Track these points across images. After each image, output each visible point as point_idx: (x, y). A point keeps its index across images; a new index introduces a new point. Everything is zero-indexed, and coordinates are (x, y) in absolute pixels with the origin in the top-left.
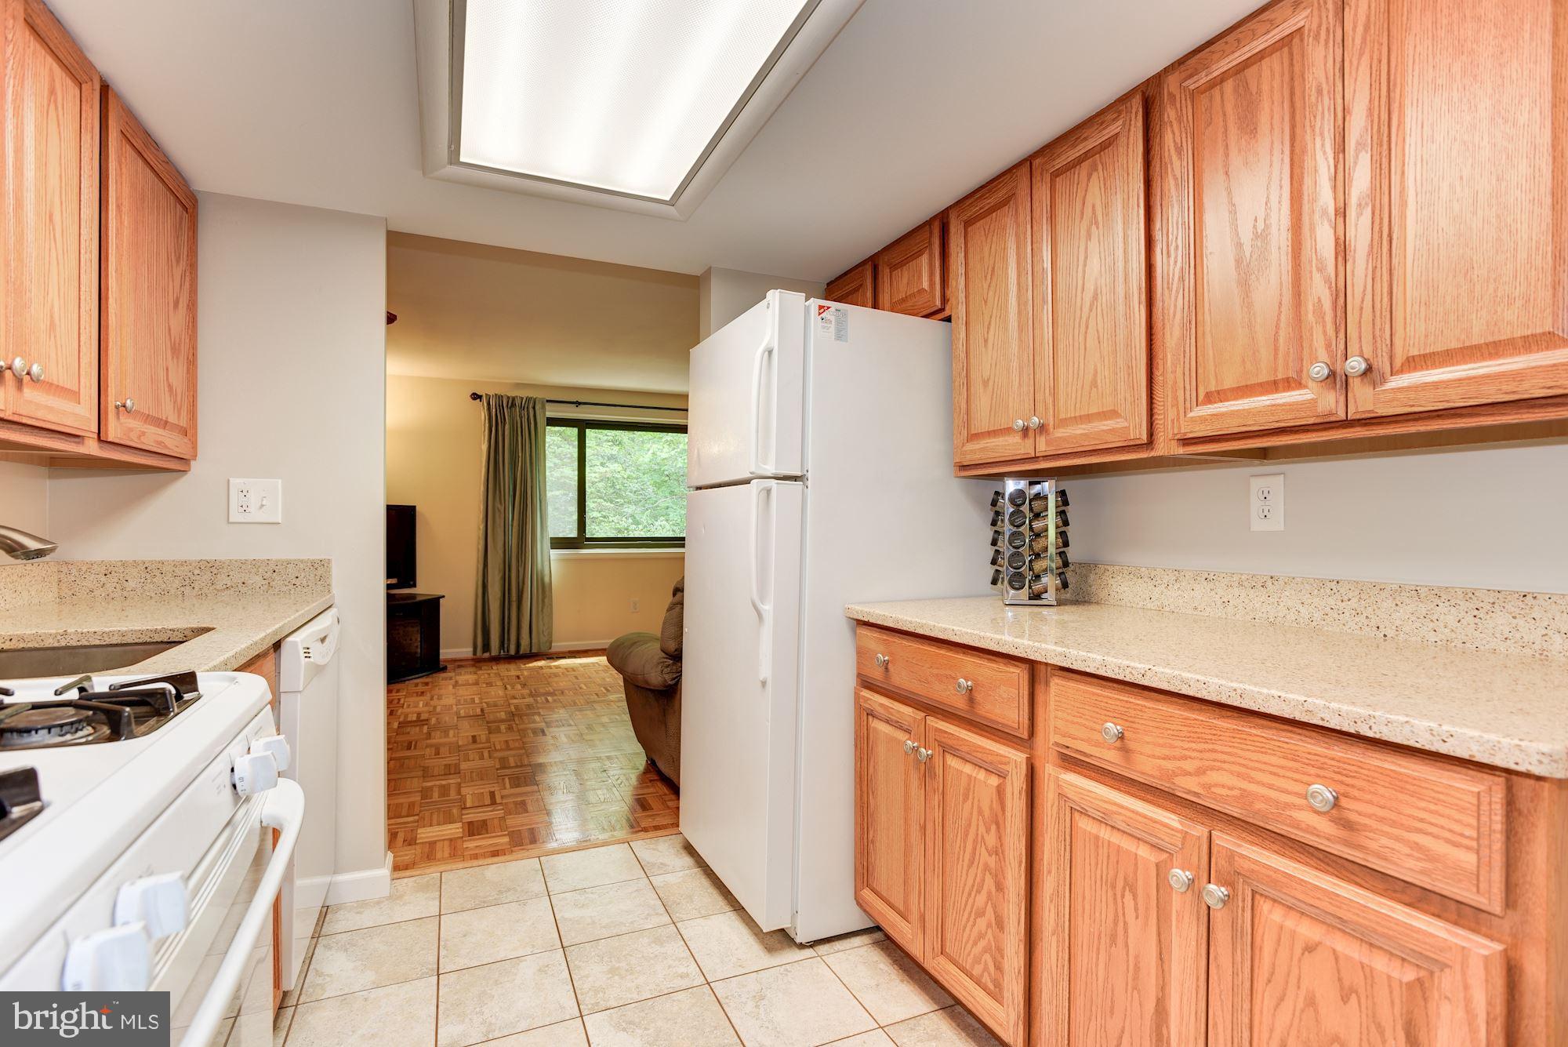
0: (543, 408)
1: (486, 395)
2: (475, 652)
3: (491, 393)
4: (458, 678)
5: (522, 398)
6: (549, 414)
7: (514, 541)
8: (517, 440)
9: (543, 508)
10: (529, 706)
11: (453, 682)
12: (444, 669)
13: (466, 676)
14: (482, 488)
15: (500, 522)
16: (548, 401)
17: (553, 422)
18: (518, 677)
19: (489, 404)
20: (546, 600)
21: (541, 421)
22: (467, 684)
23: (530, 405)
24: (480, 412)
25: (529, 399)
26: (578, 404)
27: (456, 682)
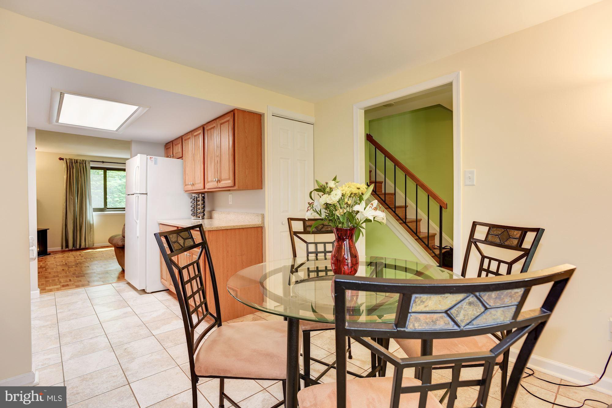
0: (89, 163)
1: (65, 159)
2: (62, 248)
3: (68, 158)
4: (55, 256)
5: (80, 160)
6: (91, 165)
7: (77, 209)
8: (79, 175)
9: (90, 198)
10: (84, 261)
11: (54, 257)
12: (50, 254)
13: (59, 256)
14: (64, 191)
15: (72, 203)
16: (91, 161)
17: (93, 168)
18: (80, 255)
19: (66, 162)
20: (92, 229)
21: (88, 168)
22: (59, 257)
23: (84, 162)
24: (63, 165)
25: (83, 161)
26: (103, 162)
27: (55, 257)
